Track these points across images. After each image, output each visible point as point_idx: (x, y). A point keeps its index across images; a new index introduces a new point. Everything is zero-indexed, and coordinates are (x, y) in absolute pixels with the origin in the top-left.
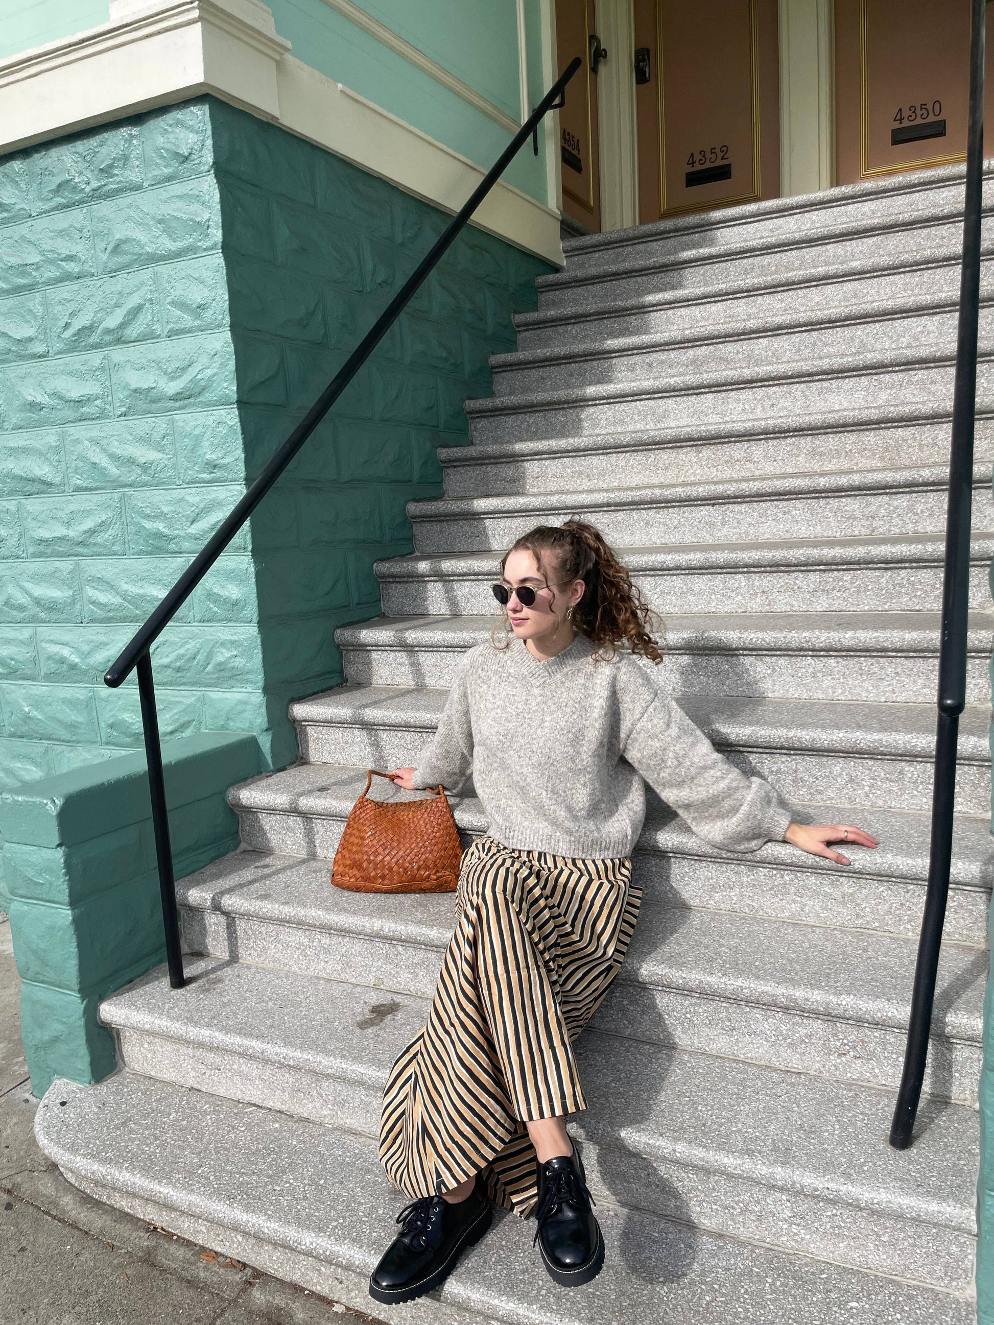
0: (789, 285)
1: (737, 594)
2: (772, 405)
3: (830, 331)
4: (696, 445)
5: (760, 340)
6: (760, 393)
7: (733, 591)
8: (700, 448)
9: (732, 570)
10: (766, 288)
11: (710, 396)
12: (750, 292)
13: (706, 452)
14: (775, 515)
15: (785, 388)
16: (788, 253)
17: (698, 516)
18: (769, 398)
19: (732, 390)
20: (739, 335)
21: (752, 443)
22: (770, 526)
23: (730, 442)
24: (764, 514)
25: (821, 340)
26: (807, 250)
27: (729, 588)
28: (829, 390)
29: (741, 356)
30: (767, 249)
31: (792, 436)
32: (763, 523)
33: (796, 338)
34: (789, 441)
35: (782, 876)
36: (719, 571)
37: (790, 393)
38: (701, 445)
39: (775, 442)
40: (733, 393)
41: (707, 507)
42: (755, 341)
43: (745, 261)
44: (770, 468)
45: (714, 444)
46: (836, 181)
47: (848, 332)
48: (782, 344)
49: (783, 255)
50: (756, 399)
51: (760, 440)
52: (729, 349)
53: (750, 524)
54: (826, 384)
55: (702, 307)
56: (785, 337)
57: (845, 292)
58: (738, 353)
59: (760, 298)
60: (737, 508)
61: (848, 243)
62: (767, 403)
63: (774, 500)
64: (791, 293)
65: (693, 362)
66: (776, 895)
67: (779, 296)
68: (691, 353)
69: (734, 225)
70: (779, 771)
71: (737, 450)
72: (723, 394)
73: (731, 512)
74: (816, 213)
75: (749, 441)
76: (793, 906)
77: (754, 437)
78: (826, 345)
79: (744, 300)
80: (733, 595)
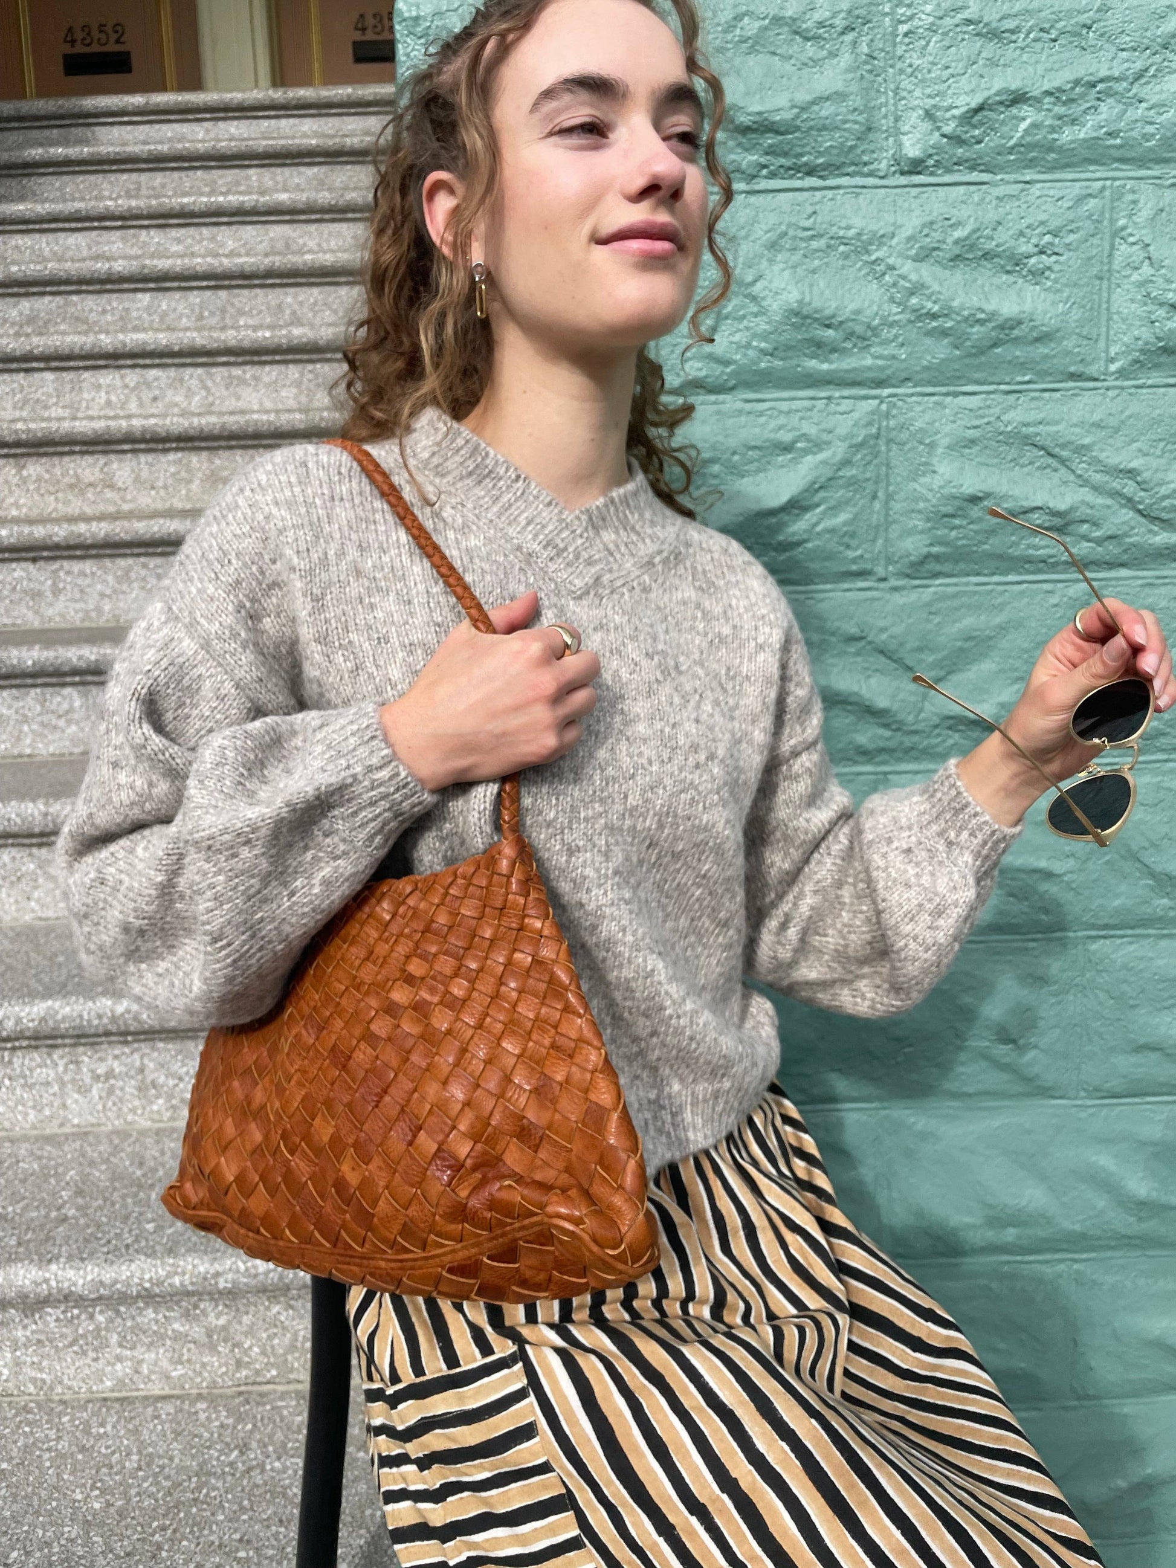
0: (186, 218)
1: (69, 722)
2: (155, 399)
3: (245, 292)
4: (15, 456)
5: (139, 295)
6: (132, 377)
7: (60, 717)
8: (22, 461)
9: (54, 680)
10: (150, 217)
11: (49, 376)
12: (127, 220)
13: (34, 468)
14: (144, 579)
15: (172, 372)
16: (191, 173)
17: (9, 579)
18: (148, 386)
19: (86, 368)
20: (102, 282)
21: (113, 457)
22: (136, 599)
23: (73, 453)
24: (126, 576)
25: (232, 304)
26: (220, 172)
27: (53, 712)
28: (242, 382)
29: (109, 318)
30: (157, 162)
31: (177, 449)
32: (124, 592)
33: (195, 297)
34: (172, 456)
35: (91, 1317)
36: (29, 681)
37: (181, 381)
38: (23, 455)
39: (150, 458)
40: (87, 375)
41: (24, 565)
42: (131, 295)
43: (125, 176)
44: (146, 500)
45: (46, 454)
46: (279, 79)
47: (274, 296)
48: (173, 304)
49: (183, 174)
50: (126, 386)
51: (124, 452)
52: (89, 305)
53: (102, 595)
54: (237, 371)
55: (51, 236)
56: (178, 295)
57: (272, 239)
58: (104, 312)
59: (144, 232)
60: (76, 566)
61: (279, 170)
62: (147, 395)
63: (138, 555)
64: (191, 231)
65: (31, 320)
66: (84, 1353)
67: (174, 233)
68: (26, 305)
69: (112, 124)
70: (110, 1074)
71: (88, 468)
72: (72, 375)
73: (68, 573)
74: (235, 123)
75: (105, 452)
76: (119, 1367)
77: (113, 447)
78: (243, 313)
79: (118, 233)
80: (62, 723)
